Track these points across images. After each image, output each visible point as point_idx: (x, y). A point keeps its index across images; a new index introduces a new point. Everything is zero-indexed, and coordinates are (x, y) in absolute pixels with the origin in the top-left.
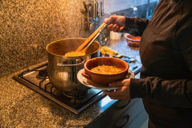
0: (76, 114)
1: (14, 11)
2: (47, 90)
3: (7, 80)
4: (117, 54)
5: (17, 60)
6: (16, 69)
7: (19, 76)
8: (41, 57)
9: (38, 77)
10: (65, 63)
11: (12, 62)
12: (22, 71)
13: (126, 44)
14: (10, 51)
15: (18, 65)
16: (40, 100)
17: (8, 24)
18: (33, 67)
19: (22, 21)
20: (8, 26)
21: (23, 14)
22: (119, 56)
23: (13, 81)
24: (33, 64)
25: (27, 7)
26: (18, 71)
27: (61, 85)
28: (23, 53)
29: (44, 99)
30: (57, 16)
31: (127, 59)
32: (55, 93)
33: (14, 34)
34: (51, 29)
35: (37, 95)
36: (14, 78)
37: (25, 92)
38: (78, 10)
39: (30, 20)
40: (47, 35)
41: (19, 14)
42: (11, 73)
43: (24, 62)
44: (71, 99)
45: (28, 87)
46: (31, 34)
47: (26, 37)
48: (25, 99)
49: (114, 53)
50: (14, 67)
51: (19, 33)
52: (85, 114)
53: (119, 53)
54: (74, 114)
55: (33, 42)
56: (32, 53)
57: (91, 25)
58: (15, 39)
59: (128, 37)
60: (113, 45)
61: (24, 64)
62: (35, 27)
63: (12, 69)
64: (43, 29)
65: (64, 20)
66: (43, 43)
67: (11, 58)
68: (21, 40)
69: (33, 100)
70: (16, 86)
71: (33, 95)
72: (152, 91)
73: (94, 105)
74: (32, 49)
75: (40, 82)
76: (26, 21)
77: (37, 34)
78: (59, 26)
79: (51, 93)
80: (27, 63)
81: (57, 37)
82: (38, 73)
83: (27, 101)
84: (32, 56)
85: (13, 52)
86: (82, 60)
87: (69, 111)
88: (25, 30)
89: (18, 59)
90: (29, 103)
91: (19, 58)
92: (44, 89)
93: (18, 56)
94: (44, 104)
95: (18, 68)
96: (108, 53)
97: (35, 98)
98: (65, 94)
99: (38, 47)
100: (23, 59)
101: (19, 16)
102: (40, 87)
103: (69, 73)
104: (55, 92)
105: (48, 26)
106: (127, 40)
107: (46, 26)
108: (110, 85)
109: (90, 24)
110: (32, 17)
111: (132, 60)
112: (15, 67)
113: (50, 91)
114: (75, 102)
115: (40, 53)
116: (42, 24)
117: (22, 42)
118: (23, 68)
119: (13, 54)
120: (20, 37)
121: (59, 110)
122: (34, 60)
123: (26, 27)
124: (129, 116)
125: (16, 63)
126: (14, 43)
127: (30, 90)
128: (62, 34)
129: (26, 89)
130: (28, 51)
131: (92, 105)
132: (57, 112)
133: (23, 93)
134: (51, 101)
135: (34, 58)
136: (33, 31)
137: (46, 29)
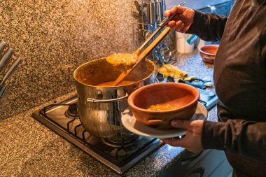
0: (118, 174)
1: (32, 20)
2: (78, 135)
3: (23, 120)
4: (186, 76)
5: (38, 89)
6: (37, 102)
7: (40, 113)
9: (67, 114)
11: (31, 92)
12: (46, 104)
13: (200, 59)
14: (28, 76)
15: (40, 96)
17: (25, 38)
18: (62, 97)
19: (45, 33)
20: (25, 42)
21: (46, 23)
22: (189, 78)
23: (32, 120)
24: (63, 94)
25: (51, 13)
26: (40, 104)
28: (47, 78)
29: (75, 150)
31: (201, 83)
33: (33, 52)
34: (88, 41)
36: (34, 116)
37: (46, 137)
38: (129, 13)
39: (56, 32)
40: (82, 51)
41: (40, 23)
42: (30, 108)
43: (49, 91)
44: (113, 148)
46: (58, 50)
47: (51, 55)
48: (45, 148)
49: (181, 75)
50: (34, 100)
51: (40, 50)
52: (133, 173)
53: (189, 74)
54: (116, 173)
55: (61, 63)
56: (61, 78)
57: (147, 34)
58: (35, 59)
59: (203, 49)
60: (182, 62)
61: (49, 94)
62: (63, 41)
63: (32, 102)
64: (76, 42)
65: (108, 28)
66: (77, 62)
67: (30, 86)
68: (43, 60)
70: (35, 127)
72: (234, 138)
73: (148, 158)
74: (60, 72)
75: (69, 123)
76: (50, 33)
77: (68, 51)
78: (100, 38)
79: (84, 140)
82: (67, 107)
83: (48, 152)
84: (61, 82)
85: (32, 78)
86: (126, 92)
87: (108, 168)
88: (49, 45)
89: (40, 88)
90: (51, 155)
91: (42, 86)
92: (74, 133)
93: (40, 83)
95: (41, 100)
96: (172, 75)
98: (104, 141)
100: (48, 88)
101: (40, 26)
102: (68, 130)
104: (91, 139)
105: (84, 38)
106: (202, 54)
107: (81, 38)
109: (145, 33)
110: (59, 26)
111: (208, 84)
113: (81, 137)
114: (116, 154)
116: (74, 36)
117: (45, 63)
118: (47, 99)
119: (32, 81)
120: (41, 56)
121: (93, 166)
122: (64, 88)
123: (50, 41)
124: (203, 170)
125: (37, 93)
126: (33, 65)
127: (54, 134)
128: (104, 48)
129: (49, 133)
130: (55, 76)
131: (144, 159)
132: (90, 170)
133: (44, 139)
134: (82, 152)
135: (64, 85)
136: (61, 47)
137: (80, 43)
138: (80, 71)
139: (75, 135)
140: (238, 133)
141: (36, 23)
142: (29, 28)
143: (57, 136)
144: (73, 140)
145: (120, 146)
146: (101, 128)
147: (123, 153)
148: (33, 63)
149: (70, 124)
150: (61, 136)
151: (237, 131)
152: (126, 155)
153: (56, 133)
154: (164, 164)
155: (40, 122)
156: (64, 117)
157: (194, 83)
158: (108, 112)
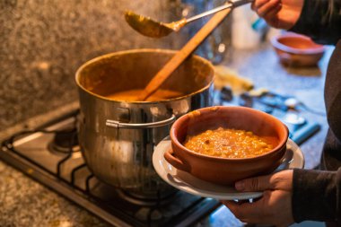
2: (77, 184)
4: (251, 88)
7: (3, 145)
8: (59, 95)
9: (52, 148)
10: (126, 117)
13: (273, 59)
16: (58, 211)
22: (257, 92)
27: (112, 173)
28: (12, 84)
29: (72, 209)
31: (278, 101)
32: (97, 192)
34: (84, 22)
35: (51, 196)
37: (19, 187)
43: (16, 107)
44: (140, 207)
45: (27, 175)
46: (33, 35)
48: (20, 206)
49: (244, 85)
53: (256, 84)
55: (37, 57)
56: (37, 86)
60: (241, 61)
61: (15, 113)
62: (42, 19)
64: (64, 23)
66: (64, 57)
69: (40, 209)
71: (41, 197)
74: (35, 74)
75: (60, 163)
76: (20, 4)
77: (49, 37)
79: (87, 193)
80: (23, 110)
81: (100, 43)
82: (51, 137)
83: (24, 212)
84: (36, 91)
86: (170, 112)
88: (18, 25)
90: (32, 218)
91: (3, 97)
92: (69, 179)
96: (228, 86)
97: (45, 205)
98: (122, 195)
99: (51, 69)
102: (58, 176)
103: (137, 144)
104: (97, 189)
105: (77, 15)
106: (278, 51)
107: (72, 15)
108: (238, 185)
109: (182, 10)
111: (291, 102)
113: (83, 186)
114: (149, 216)
115: (55, 86)
116: (61, 12)
117: (11, 57)
118: (12, 122)
122: (42, 103)
123: (19, 19)
127: (33, 183)
129: (23, 180)
130: (26, 80)
133: (14, 190)
134: (86, 213)
135: (42, 98)
136: (37, 30)
137: (70, 24)
139: (72, 184)
143: (37, 185)
145: (154, 204)
147: (157, 215)
150: (45, 186)
152: (163, 218)
153: (36, 180)
156: (47, 153)
157: (268, 100)
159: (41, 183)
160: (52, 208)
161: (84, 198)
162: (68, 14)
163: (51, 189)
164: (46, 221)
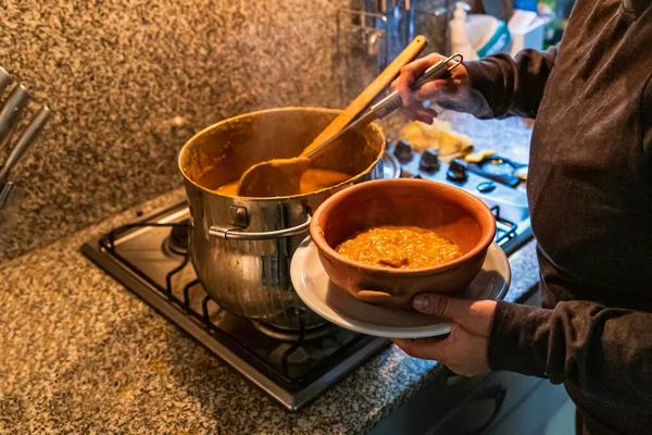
0: (287, 411)
1: (76, 8)
2: (192, 306)
3: (60, 259)
4: (470, 149)
5: (96, 183)
6: (94, 215)
7: (102, 243)
9: (168, 248)
11: (79, 189)
12: (118, 221)
14: (69, 151)
15: (102, 200)
16: (163, 346)
17: (58, 56)
18: (157, 201)
19: (110, 42)
20: (59, 65)
21: (113, 16)
22: (476, 157)
23: (82, 260)
24: (158, 193)
26: (103, 220)
28: (115, 155)
29: (184, 343)
30: (243, 11)
31: (507, 170)
33: (80, 89)
35: (158, 322)
36: (85, 250)
37: (116, 308)
39: (139, 37)
41: (97, 16)
42: (78, 229)
43: (125, 186)
44: (279, 342)
45: (129, 289)
46: (145, 84)
47: (127, 97)
48: (113, 337)
49: (458, 147)
50: (85, 208)
51: (100, 85)
52: (323, 409)
53: (476, 143)
54: (282, 407)
55: (153, 115)
56: (153, 154)
57: (373, 39)
58: (86, 108)
61: (124, 194)
62: (158, 60)
63: (82, 214)
64: (190, 63)
65: (272, 23)
66: (194, 113)
67: (74, 176)
68: (107, 108)
69: (139, 342)
70: (89, 281)
71: (143, 324)
72: (569, 356)
73: (362, 371)
74: (150, 138)
75: (170, 274)
76: (123, 41)
77: (169, 84)
78: (253, 49)
79: (205, 321)
80: (136, 189)
82: (167, 231)
83: (118, 347)
84: (154, 162)
85: (80, 156)
87: (265, 394)
88: (122, 71)
89: (102, 179)
90: (126, 356)
91: (105, 173)
92: (182, 299)
93: (100, 167)
94: (176, 363)
95: (103, 210)
97: (147, 337)
100: (121, 178)
101: (96, 23)
102: (168, 291)
105: (211, 50)
107: (203, 51)
110: (145, 22)
112: (90, 206)
113: (200, 311)
116: (186, 47)
117: (113, 117)
118: (119, 207)
119: (80, 162)
120: (103, 100)
121: (228, 388)
122: (162, 178)
123: (123, 62)
124: (503, 393)
125: (93, 192)
126: (83, 123)
127: (135, 301)
128: (264, 76)
129: (123, 297)
130: (138, 148)
131: (353, 371)
132: (219, 398)
133: (109, 312)
134: (202, 350)
135: (162, 171)
136: (152, 75)
137: (201, 64)
138: (195, 147)
139: (186, 307)
140: (579, 343)
141: (85, 18)
142: (69, 31)
143: (141, 305)
144: (179, 317)
145: (296, 338)
146: (246, 295)
147: (302, 355)
148: (83, 118)
149: (174, 277)
150: (151, 306)
151: (579, 335)
152: (310, 359)
153: (140, 298)
154: (402, 388)
155: (100, 267)
156: (160, 255)
157: (491, 169)
158: (263, 259)
159: (145, 302)
160: (157, 340)
161: (201, 327)
162: (196, 51)
163: (158, 312)
164: (145, 362)
